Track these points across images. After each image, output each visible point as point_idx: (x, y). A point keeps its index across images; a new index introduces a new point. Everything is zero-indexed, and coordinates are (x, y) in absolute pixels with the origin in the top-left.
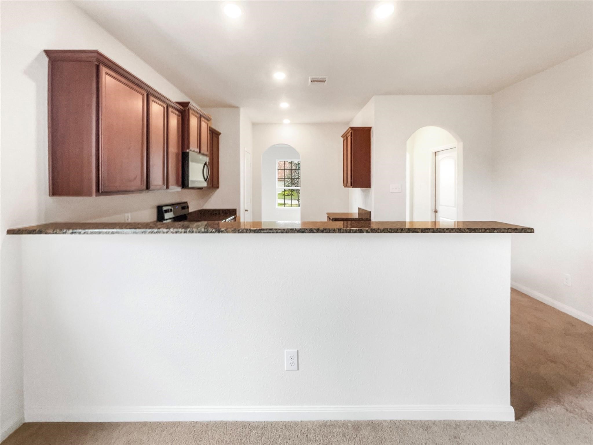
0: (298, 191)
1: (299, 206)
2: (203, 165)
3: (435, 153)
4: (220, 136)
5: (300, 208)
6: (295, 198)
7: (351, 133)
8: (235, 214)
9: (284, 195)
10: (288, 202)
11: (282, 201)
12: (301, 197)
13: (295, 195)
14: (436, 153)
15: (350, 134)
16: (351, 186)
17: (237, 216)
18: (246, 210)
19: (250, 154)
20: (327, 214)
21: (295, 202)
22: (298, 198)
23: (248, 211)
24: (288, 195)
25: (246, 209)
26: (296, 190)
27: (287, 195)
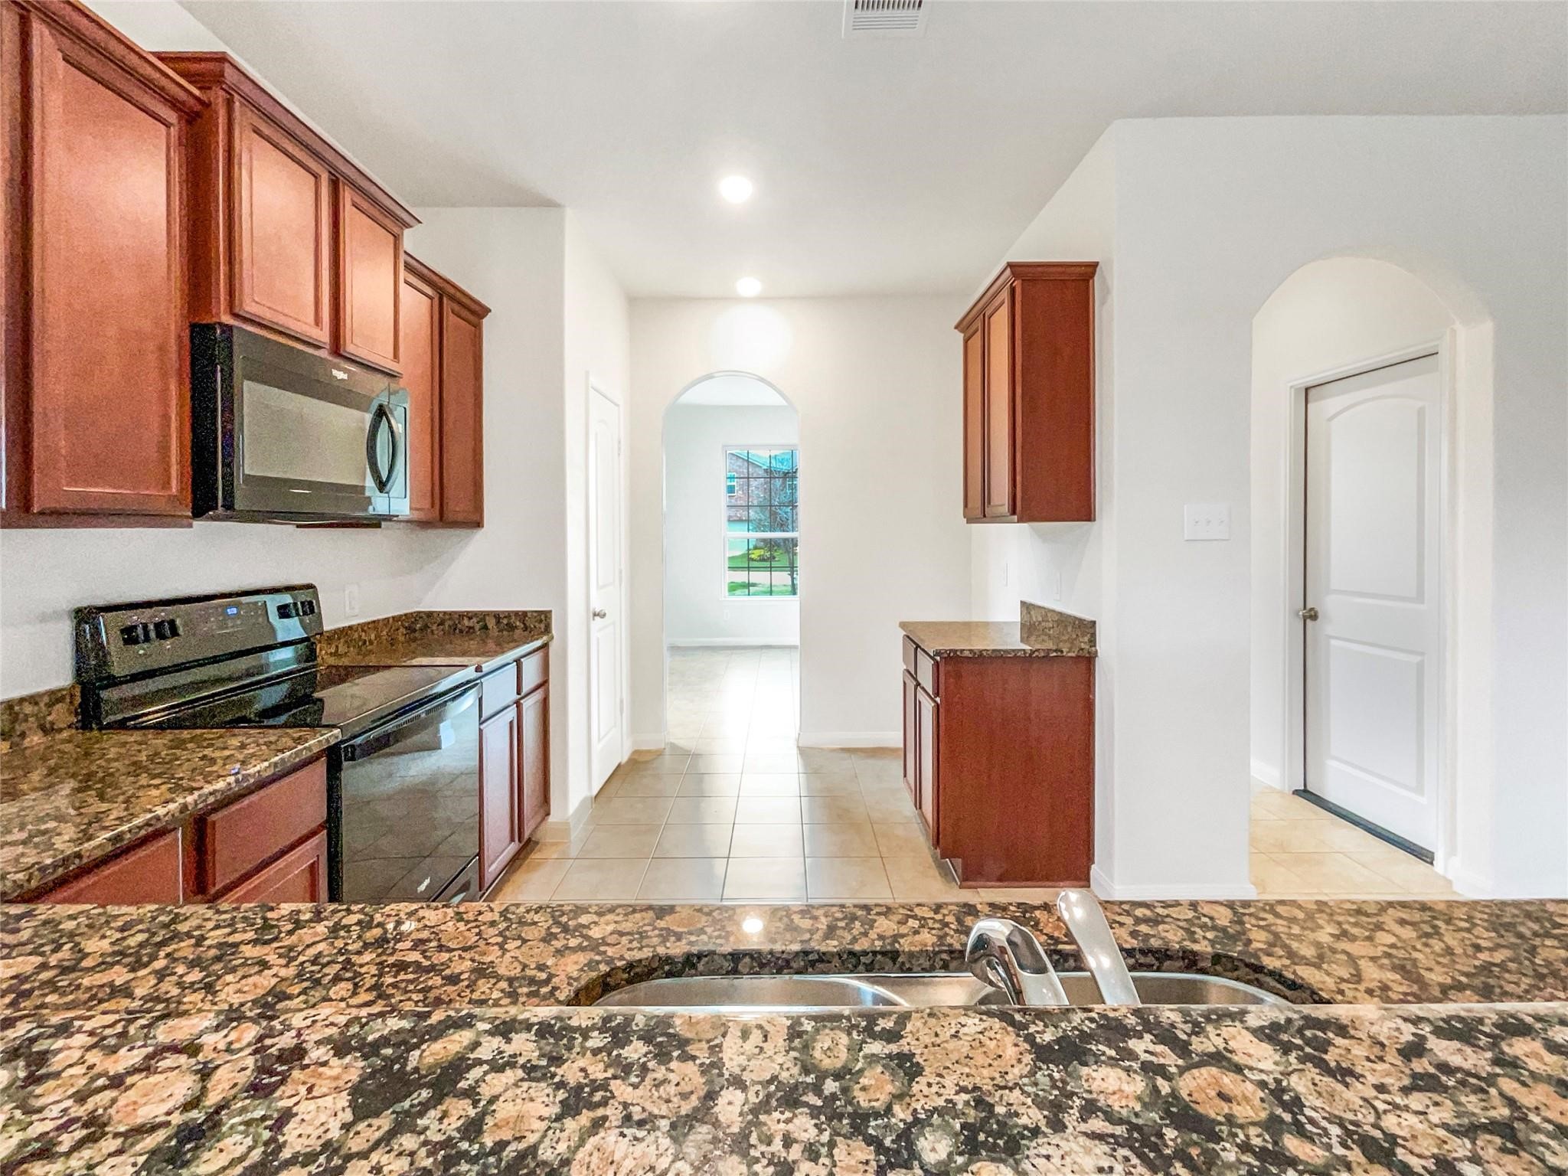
0: (790, 546)
1: (794, 592)
2: (368, 417)
3: (1307, 390)
4: (486, 322)
5: (796, 598)
6: (781, 569)
7: (1013, 290)
8: (547, 630)
9: (750, 560)
10: (760, 577)
11: (741, 577)
12: (799, 562)
13: (782, 559)
14: (1311, 393)
15: (1005, 295)
16: (1014, 512)
17: (552, 638)
18: (595, 615)
19: (617, 405)
20: (903, 625)
21: (782, 578)
22: (792, 568)
23: (604, 615)
24: (763, 560)
25: (597, 611)
26: (785, 540)
27: (761, 560)
